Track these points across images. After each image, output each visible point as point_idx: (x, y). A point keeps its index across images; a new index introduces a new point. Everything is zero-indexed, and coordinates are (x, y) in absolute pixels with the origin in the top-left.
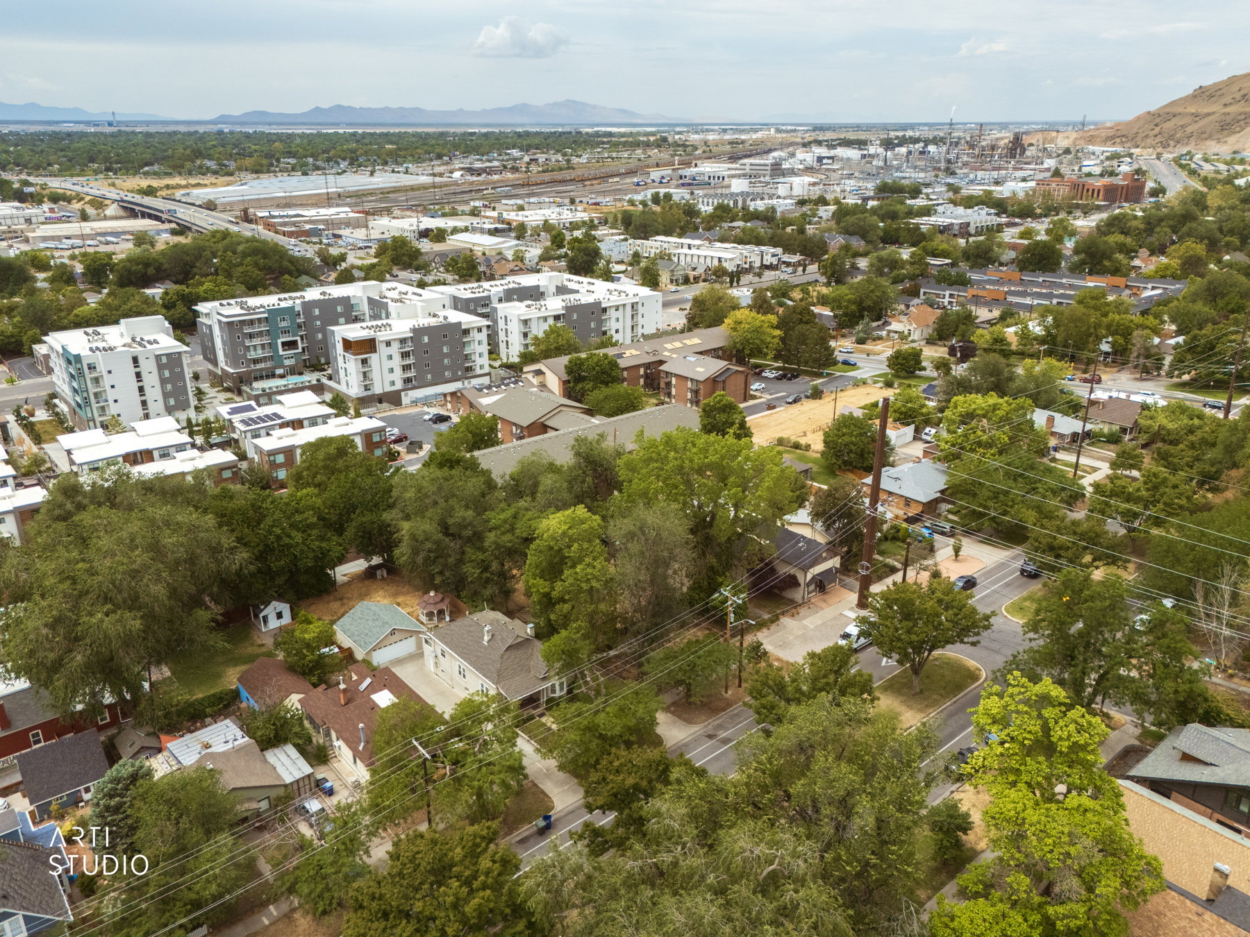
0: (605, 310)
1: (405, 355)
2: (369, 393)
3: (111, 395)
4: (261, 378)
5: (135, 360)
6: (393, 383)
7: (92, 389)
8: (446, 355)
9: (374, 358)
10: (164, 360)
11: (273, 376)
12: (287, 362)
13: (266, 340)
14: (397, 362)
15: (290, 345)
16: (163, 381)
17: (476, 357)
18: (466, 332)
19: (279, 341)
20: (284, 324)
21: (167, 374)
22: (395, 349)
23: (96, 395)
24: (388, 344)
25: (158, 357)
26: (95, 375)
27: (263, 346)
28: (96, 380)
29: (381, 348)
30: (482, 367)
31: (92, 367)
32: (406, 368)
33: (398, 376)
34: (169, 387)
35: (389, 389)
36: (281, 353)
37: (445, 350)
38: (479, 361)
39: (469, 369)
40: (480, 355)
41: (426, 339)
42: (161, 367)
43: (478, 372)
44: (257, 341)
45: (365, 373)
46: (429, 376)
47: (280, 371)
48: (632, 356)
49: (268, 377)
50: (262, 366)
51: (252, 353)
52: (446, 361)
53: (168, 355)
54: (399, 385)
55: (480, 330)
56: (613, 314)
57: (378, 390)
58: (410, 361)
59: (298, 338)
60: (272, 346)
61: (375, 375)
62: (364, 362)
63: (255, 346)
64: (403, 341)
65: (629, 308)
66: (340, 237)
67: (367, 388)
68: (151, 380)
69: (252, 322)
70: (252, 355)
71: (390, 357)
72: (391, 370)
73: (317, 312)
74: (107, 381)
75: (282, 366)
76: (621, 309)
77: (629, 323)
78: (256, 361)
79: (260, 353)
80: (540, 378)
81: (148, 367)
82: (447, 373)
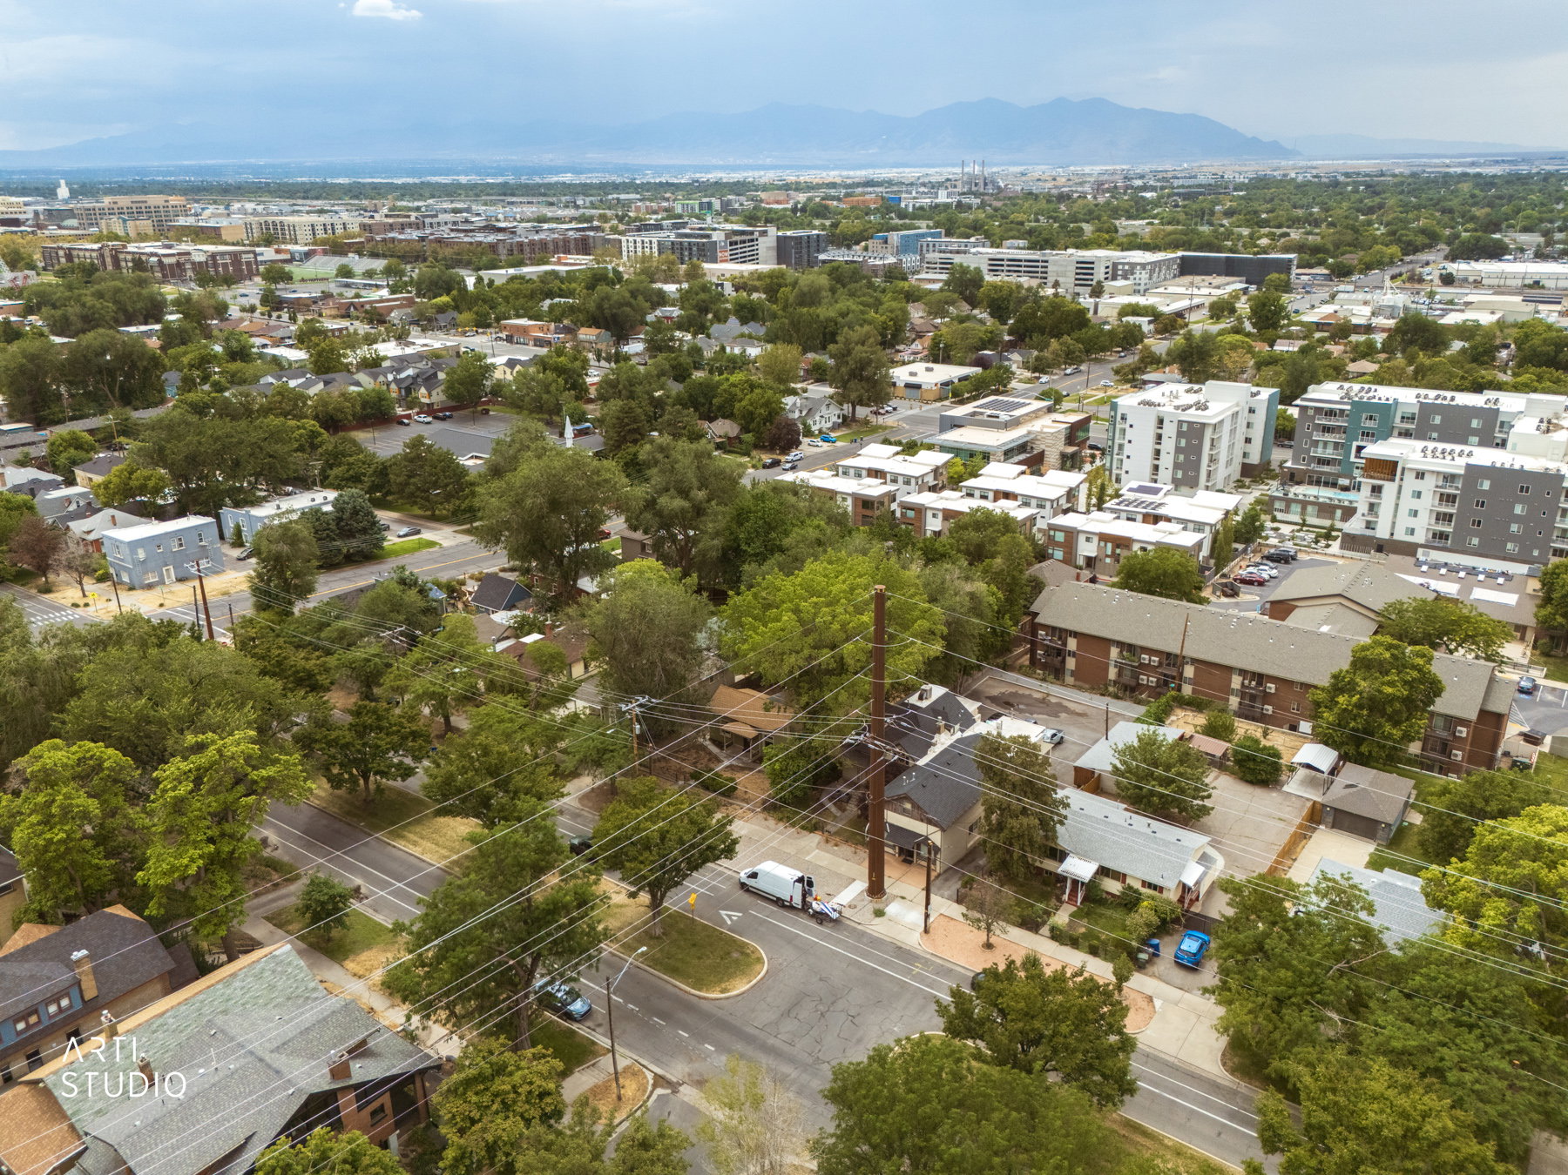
1: (1446, 498)
2: (1369, 533)
3: (1127, 449)
4: (1318, 483)
5: (1161, 421)
6: (1412, 532)
7: (1117, 441)
8: (1518, 519)
9: (1389, 488)
10: (1185, 428)
11: (1334, 485)
12: (1358, 474)
13: (1340, 438)
14: (1428, 503)
16: (1178, 450)
19: (1355, 444)
20: (1369, 424)
21: (1183, 443)
22: (1428, 485)
23: (1122, 447)
24: (1420, 475)
25: (1180, 422)
26: (1124, 426)
27: (1336, 445)
28: (1123, 431)
29: (1410, 483)
31: (1124, 418)
32: (1441, 517)
33: (1424, 524)
34: (1181, 457)
35: (1400, 536)
36: (1354, 459)
37: (1518, 510)
41: (1486, 485)
42: (1180, 434)
44: (1328, 437)
45: (1371, 505)
46: (1475, 541)
47: (1344, 482)
49: (1326, 484)
50: (1326, 469)
51: (1320, 450)
52: (1514, 528)
53: (1190, 423)
54: (1420, 537)
57: (1382, 532)
58: (1453, 509)
60: (1348, 448)
61: (1386, 512)
62: (1376, 490)
63: (1326, 443)
64: (1450, 478)
67: (1369, 525)
68: (1168, 446)
69: (1331, 413)
70: (1320, 452)
71: (1418, 495)
72: (1415, 513)
73: (1438, 420)
74: (1129, 434)
75: (1350, 477)
78: (1322, 461)
79: (1329, 453)
81: (1170, 430)
82: (1509, 546)
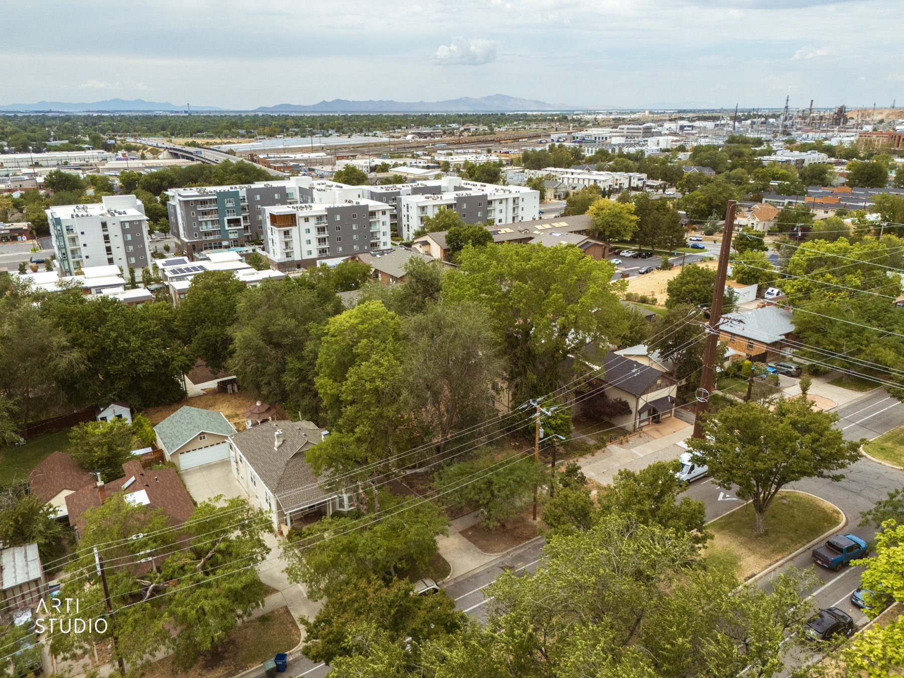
0: (490, 202)
1: (321, 230)
2: (290, 259)
3: (84, 252)
4: (210, 248)
5: (104, 225)
6: (310, 253)
7: (69, 247)
8: (355, 232)
9: (294, 231)
10: (127, 226)
11: (220, 247)
12: (232, 236)
13: (215, 217)
14: (314, 235)
15: (236, 222)
16: (126, 243)
17: (380, 236)
18: (373, 214)
19: (226, 219)
20: (229, 205)
21: (129, 237)
22: (312, 224)
23: (73, 252)
24: (307, 219)
25: (123, 224)
26: (72, 235)
27: (213, 221)
28: (73, 240)
29: (301, 223)
30: (385, 244)
31: (69, 230)
32: (321, 241)
33: (314, 247)
34: (131, 248)
35: (306, 257)
36: (227, 228)
37: (354, 228)
38: (383, 239)
39: (374, 245)
40: (384, 234)
41: (338, 218)
42: (125, 232)
43: (382, 247)
44: (208, 218)
45: (287, 243)
46: (340, 249)
47: (225, 243)
48: (507, 233)
49: (215, 247)
50: (212, 238)
51: (204, 227)
52: (355, 237)
53: (130, 222)
54: (315, 255)
55: (384, 213)
56: (496, 205)
57: (297, 257)
58: (325, 235)
59: (241, 217)
60: (220, 222)
61: (295, 245)
62: (286, 233)
63: (206, 222)
64: (319, 218)
65: (511, 202)
66: (313, 170)
67: (288, 255)
68: (117, 242)
69: (203, 202)
71: (308, 231)
72: (309, 242)
73: (258, 197)
74: (81, 240)
75: (228, 239)
76: (504, 202)
77: (510, 215)
78: (207, 234)
79: (210, 228)
80: (426, 248)
81: (115, 231)
82: (355, 247)
